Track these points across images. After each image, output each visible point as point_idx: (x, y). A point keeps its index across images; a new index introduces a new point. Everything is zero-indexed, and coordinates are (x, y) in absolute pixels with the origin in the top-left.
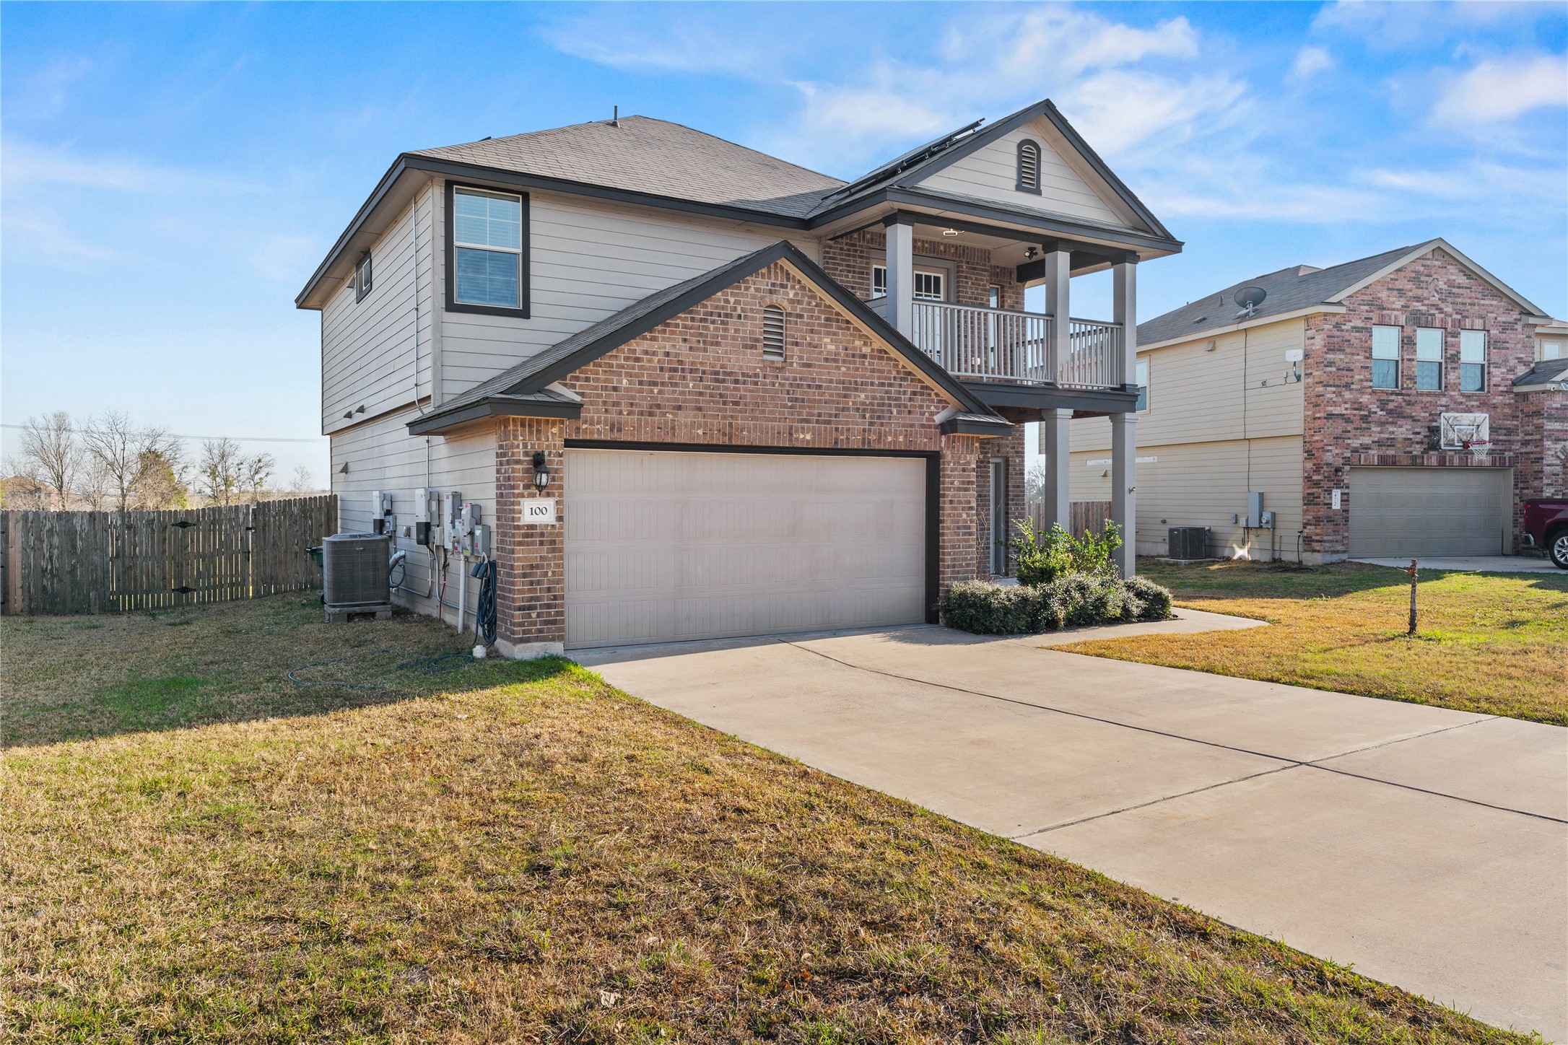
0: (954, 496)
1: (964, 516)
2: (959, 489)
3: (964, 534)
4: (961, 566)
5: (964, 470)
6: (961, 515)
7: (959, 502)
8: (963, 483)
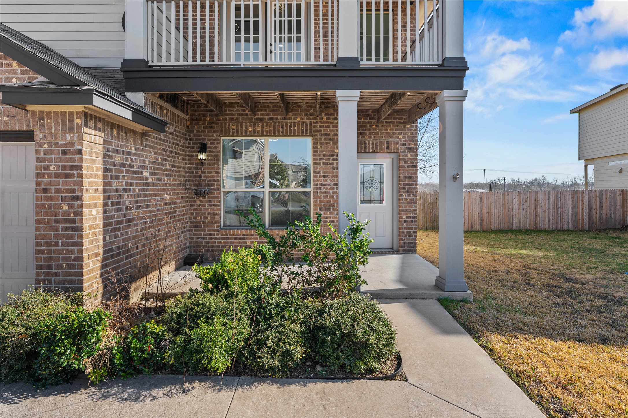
0: (50, 184)
1: (65, 207)
2: (57, 175)
3: (66, 229)
4: (60, 267)
5: (64, 152)
6: (60, 207)
7: (58, 191)
8: (64, 168)
